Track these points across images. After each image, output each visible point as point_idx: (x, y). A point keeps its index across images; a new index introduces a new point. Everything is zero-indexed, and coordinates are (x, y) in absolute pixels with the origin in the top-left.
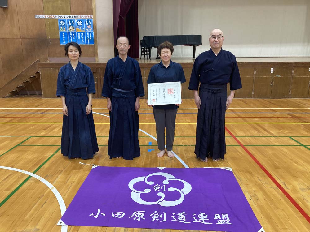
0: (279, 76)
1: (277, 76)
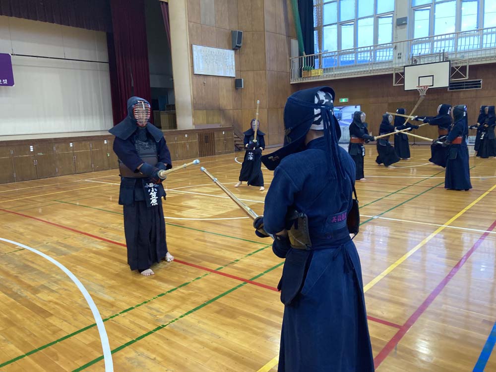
0: (41, 154)
1: (39, 154)
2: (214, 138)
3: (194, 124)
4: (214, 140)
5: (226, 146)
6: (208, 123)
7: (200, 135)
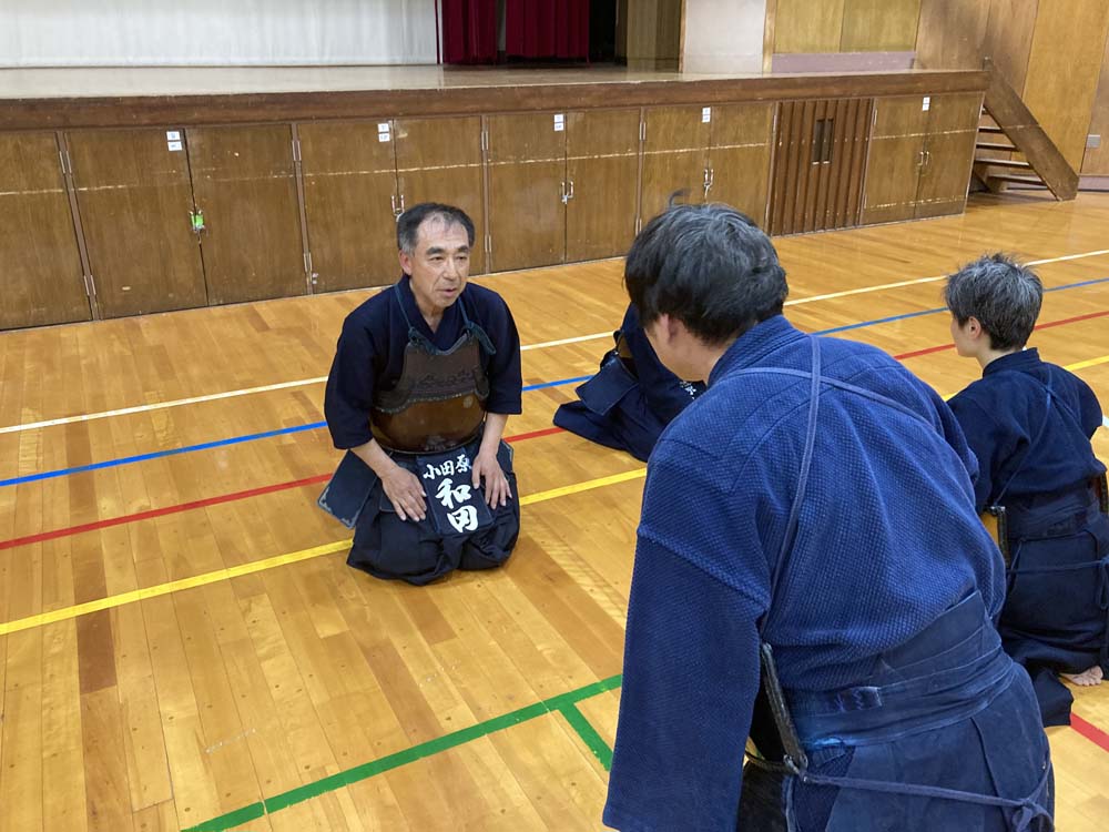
2: (866, 133)
3: (770, 48)
4: (865, 144)
5: (923, 177)
6: (846, 45)
7: (789, 116)
